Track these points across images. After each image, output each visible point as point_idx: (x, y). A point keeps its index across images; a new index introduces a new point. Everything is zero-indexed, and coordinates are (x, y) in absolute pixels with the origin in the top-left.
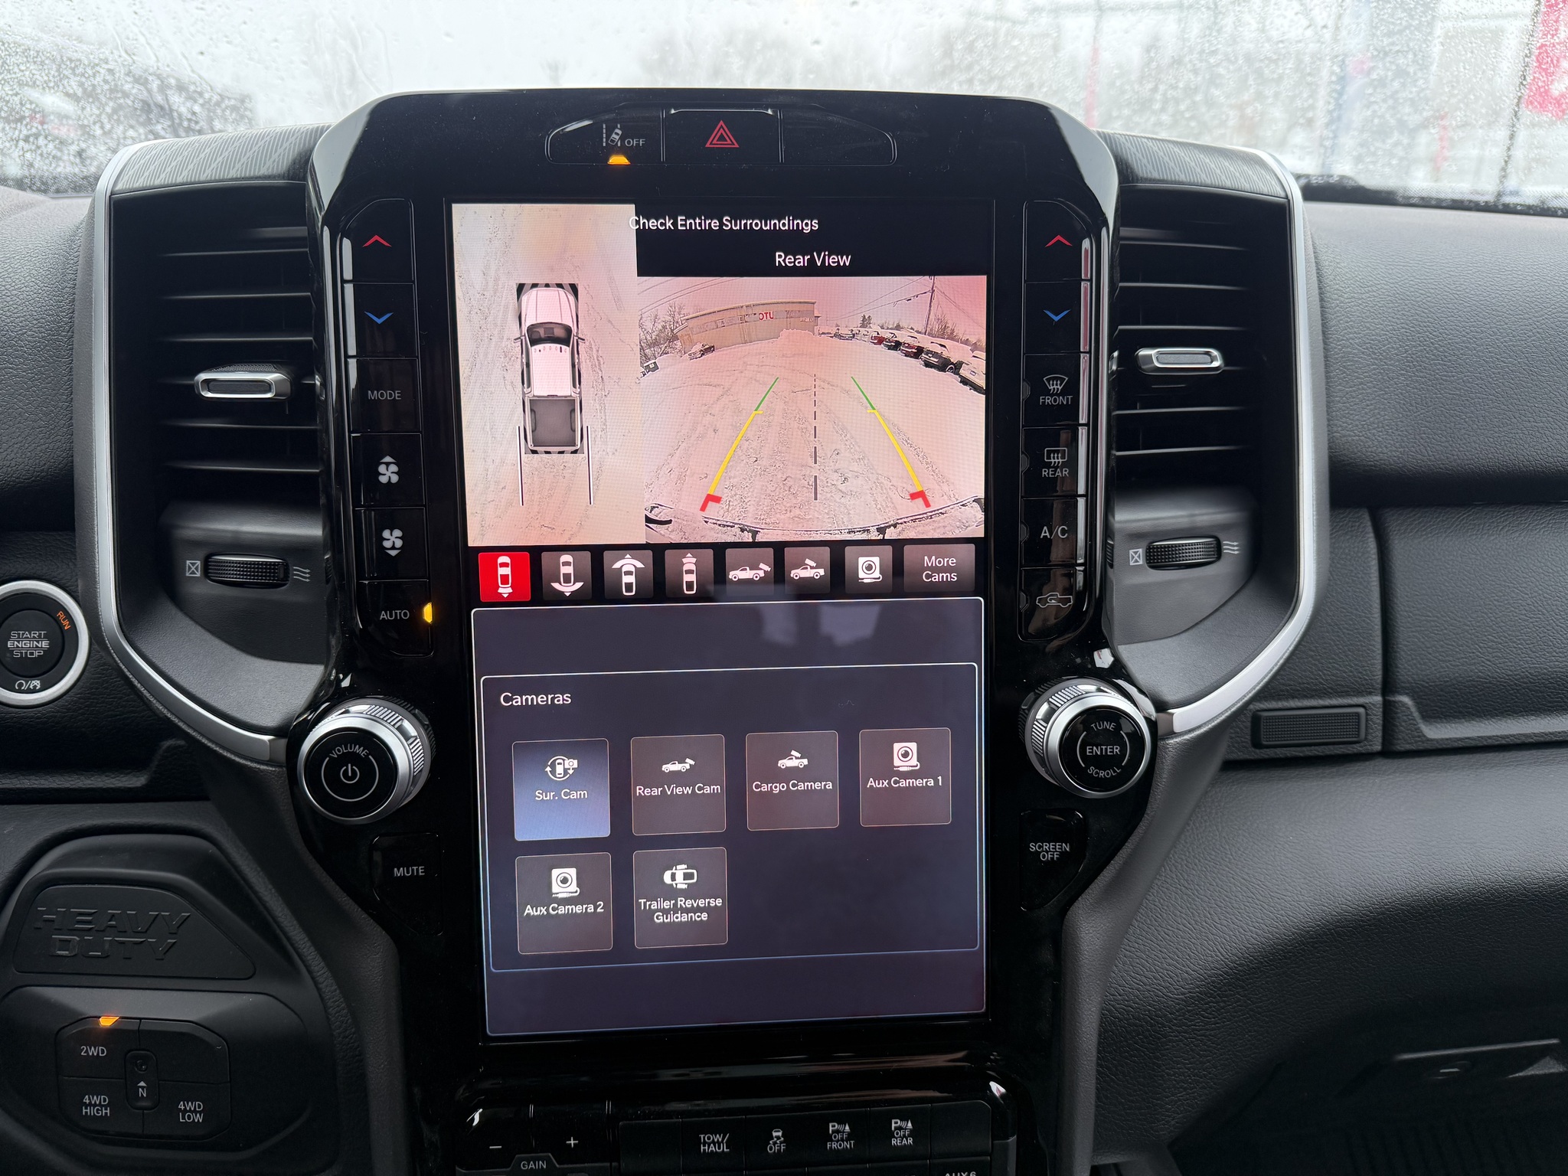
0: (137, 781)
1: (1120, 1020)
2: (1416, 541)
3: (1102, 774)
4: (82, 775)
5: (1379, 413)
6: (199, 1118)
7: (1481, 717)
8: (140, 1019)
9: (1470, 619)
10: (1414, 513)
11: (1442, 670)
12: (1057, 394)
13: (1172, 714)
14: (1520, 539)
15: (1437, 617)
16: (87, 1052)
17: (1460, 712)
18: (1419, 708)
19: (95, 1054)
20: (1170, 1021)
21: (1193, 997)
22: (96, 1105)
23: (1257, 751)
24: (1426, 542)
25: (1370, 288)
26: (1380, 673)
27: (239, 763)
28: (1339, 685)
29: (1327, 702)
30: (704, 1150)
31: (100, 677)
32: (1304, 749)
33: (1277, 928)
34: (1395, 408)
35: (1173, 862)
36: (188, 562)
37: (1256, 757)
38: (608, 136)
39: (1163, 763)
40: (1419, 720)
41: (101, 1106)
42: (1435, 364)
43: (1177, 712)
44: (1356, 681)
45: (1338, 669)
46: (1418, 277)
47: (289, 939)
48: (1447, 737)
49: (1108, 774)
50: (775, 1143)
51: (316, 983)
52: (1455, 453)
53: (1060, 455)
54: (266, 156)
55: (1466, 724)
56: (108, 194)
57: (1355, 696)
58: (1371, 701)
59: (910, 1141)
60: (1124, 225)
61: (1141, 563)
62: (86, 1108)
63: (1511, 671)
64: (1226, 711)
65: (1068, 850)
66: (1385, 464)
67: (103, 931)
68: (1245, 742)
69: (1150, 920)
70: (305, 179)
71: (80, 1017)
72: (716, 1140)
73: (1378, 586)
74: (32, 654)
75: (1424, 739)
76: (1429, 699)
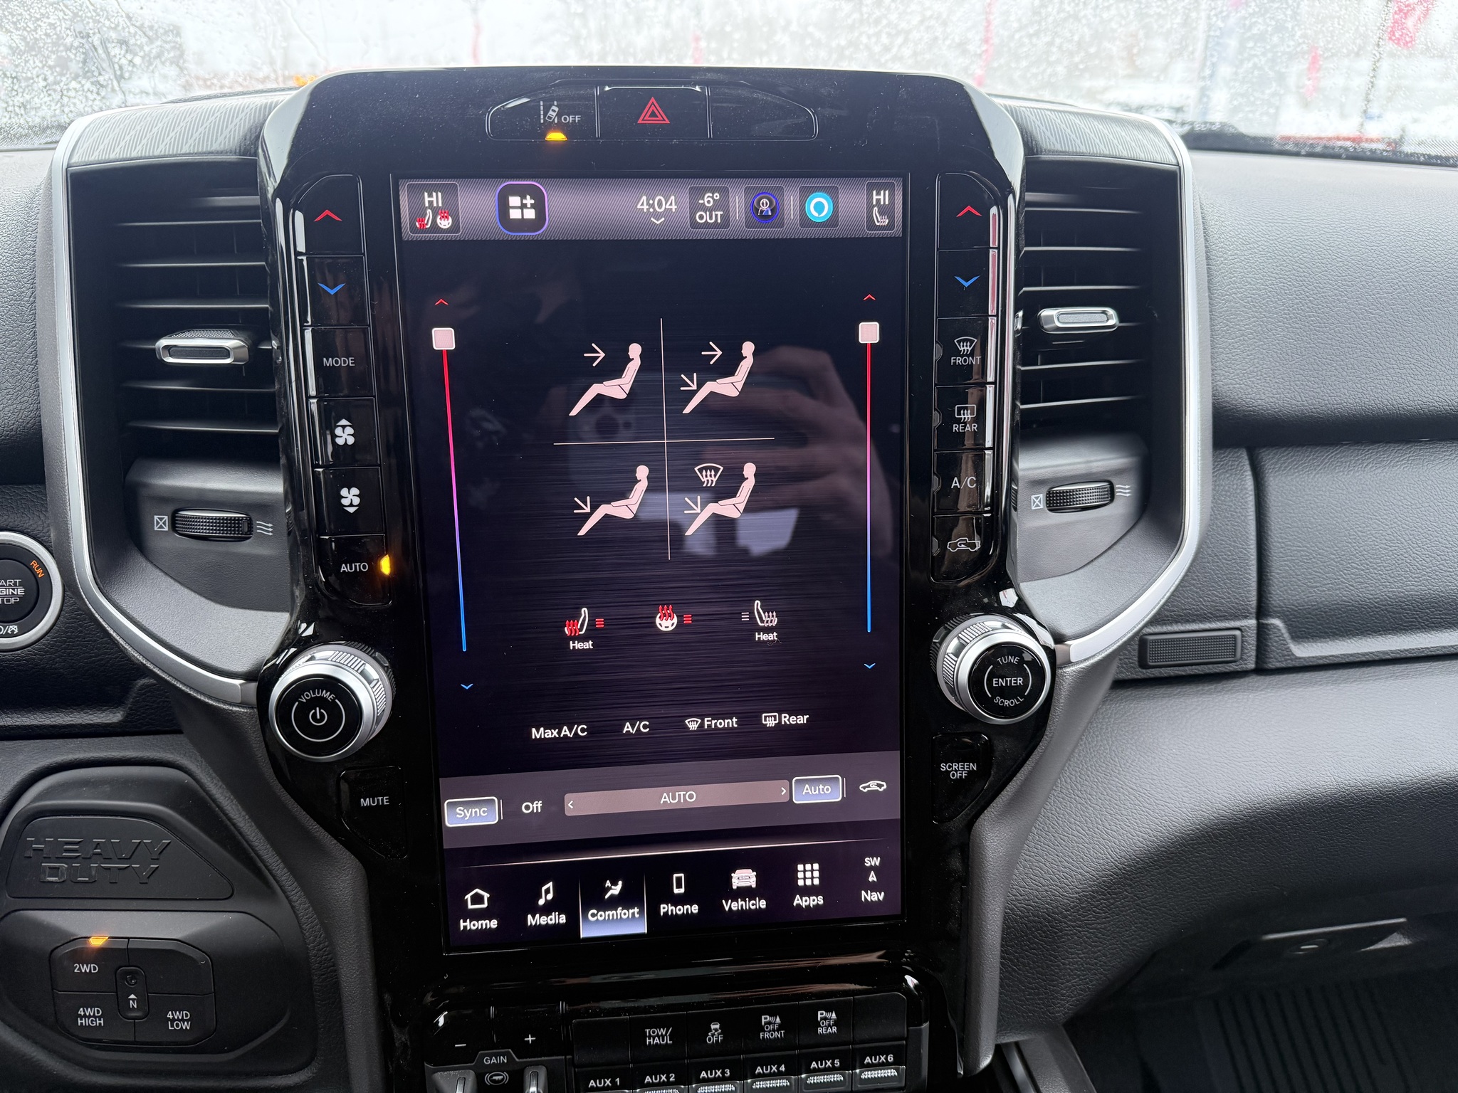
0: (113, 717)
1: (1021, 917)
2: (1289, 478)
3: (1007, 703)
4: (62, 712)
5: (1258, 363)
6: (187, 1026)
7: (1344, 637)
8: (128, 938)
9: (1336, 548)
10: (1287, 452)
11: (1310, 595)
12: (966, 355)
13: (1070, 646)
14: (1382, 475)
15: (1306, 547)
16: (80, 969)
17: (1326, 633)
18: (1289, 630)
19: (88, 971)
20: (1065, 917)
21: (1085, 896)
22: (90, 1017)
23: (1144, 671)
24: (1298, 479)
25: (1251, 246)
26: (1255, 598)
27: (212, 705)
28: (1218, 610)
29: (1207, 626)
30: (650, 1043)
31: (75, 622)
32: (1187, 668)
33: (1161, 832)
34: (1272, 356)
35: (1068, 774)
36: (156, 517)
37: (1143, 676)
38: (545, 114)
39: (1060, 689)
40: (1289, 641)
41: (95, 1017)
42: (1310, 317)
43: (1073, 644)
44: (1233, 607)
45: (1217, 596)
46: (1295, 233)
47: (263, 861)
48: (1314, 655)
49: (1012, 703)
50: (713, 1035)
51: (290, 902)
52: (1326, 399)
53: (969, 412)
54: (217, 133)
55: (1330, 643)
56: (65, 167)
57: (1232, 620)
58: (1246, 624)
59: (835, 1029)
60: (1027, 191)
61: (1042, 507)
62: (81, 1020)
63: (1372, 595)
64: (1118, 641)
65: (975, 769)
66: (1262, 409)
67: (90, 858)
68: (1133, 663)
69: (1048, 827)
70: (256, 154)
71: (72, 938)
72: (660, 1034)
73: (1255, 519)
74: (8, 601)
75: (1293, 657)
76: (1298, 621)
